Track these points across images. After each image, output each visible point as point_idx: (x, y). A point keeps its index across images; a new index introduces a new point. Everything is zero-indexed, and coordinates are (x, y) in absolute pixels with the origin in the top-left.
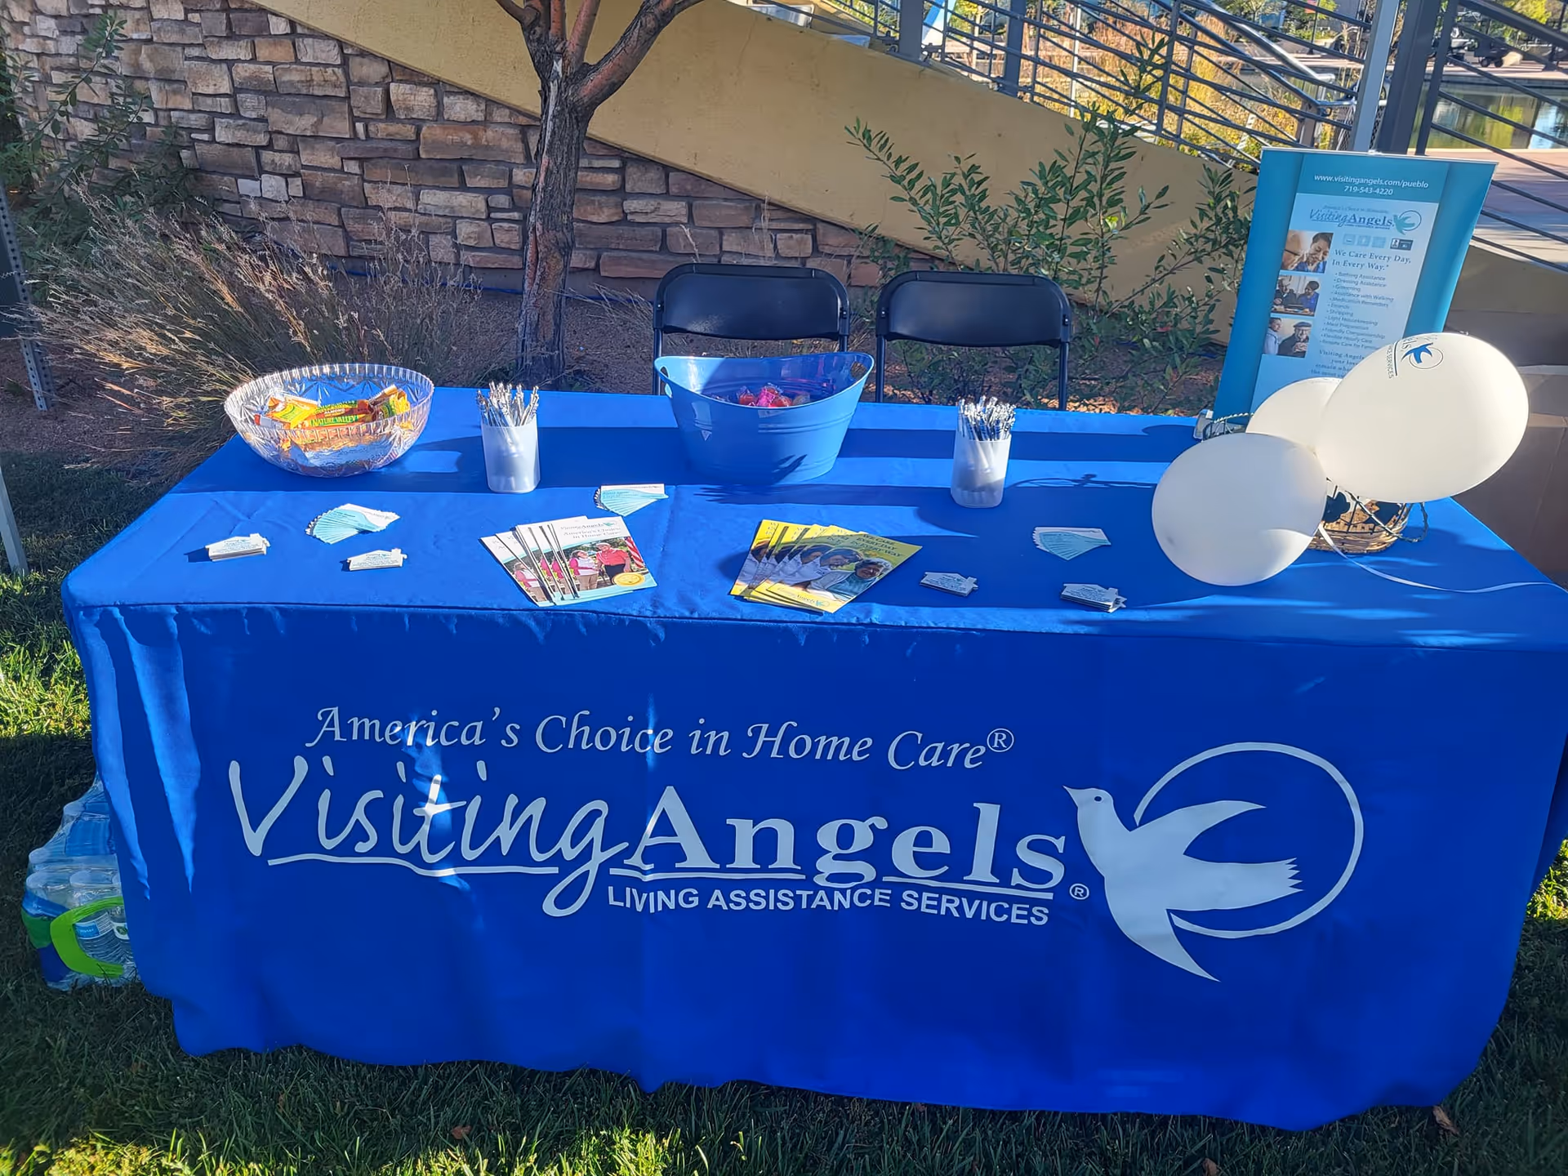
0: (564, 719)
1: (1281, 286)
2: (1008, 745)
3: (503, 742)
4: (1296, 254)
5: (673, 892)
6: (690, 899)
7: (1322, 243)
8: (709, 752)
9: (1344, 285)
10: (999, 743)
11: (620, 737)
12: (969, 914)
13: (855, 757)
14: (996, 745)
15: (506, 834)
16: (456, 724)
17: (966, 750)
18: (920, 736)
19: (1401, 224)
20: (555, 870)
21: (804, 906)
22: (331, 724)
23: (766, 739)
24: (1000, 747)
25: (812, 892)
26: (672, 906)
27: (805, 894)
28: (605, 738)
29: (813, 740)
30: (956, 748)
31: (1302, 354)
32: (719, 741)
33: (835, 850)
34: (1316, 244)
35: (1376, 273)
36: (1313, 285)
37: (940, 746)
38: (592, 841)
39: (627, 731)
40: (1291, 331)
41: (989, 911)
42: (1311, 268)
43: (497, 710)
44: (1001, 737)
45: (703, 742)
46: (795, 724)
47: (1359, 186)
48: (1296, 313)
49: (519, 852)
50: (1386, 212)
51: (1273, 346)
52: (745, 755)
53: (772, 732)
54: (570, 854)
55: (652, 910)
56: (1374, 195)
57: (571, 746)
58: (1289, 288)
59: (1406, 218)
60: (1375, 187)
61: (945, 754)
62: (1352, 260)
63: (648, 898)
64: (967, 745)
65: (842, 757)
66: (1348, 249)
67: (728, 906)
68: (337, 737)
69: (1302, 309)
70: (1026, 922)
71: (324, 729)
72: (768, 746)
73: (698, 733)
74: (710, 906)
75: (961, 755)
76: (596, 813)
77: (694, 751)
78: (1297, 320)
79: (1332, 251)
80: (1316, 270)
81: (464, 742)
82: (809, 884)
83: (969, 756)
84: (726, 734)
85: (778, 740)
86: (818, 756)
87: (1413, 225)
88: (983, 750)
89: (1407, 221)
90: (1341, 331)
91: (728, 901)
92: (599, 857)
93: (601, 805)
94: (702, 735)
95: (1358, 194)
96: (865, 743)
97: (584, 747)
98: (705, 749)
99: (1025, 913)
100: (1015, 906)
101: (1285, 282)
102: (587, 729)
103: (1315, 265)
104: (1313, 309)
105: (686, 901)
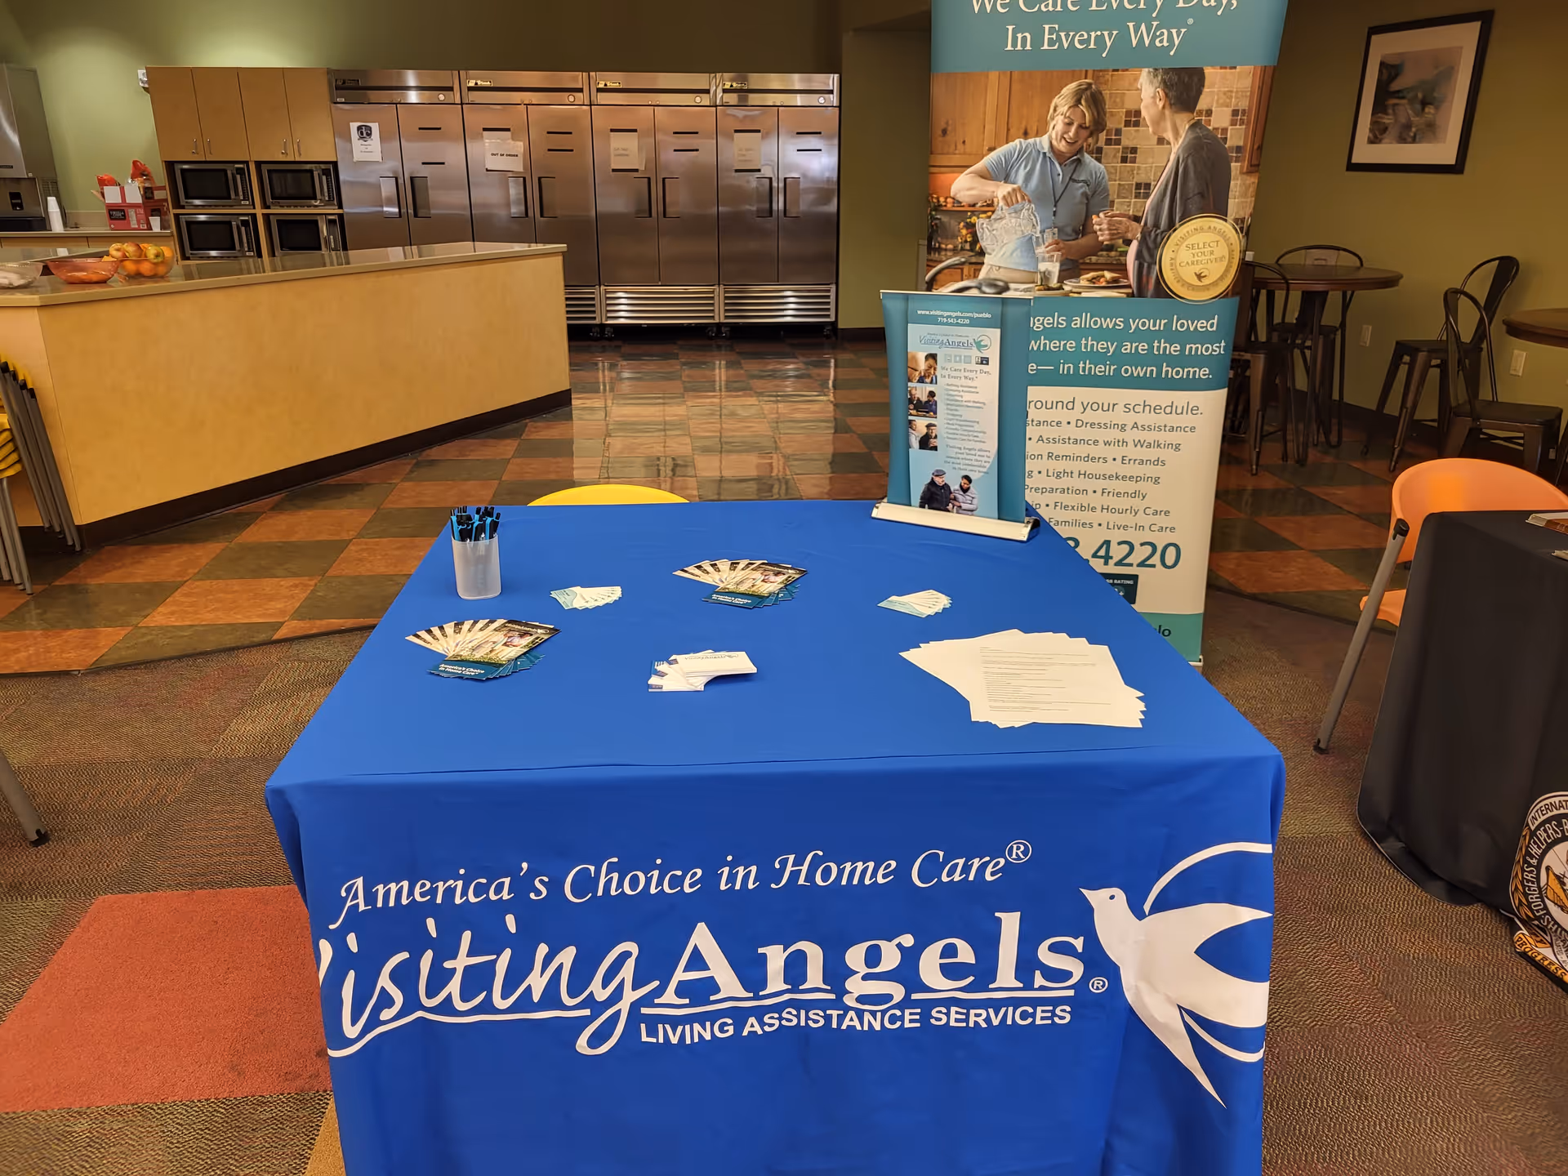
0: (592, 868)
1: (911, 395)
2: (1026, 856)
3: (532, 896)
4: (916, 370)
5: (708, 1024)
6: (725, 1028)
7: (931, 361)
8: (738, 887)
9: (951, 393)
10: (1017, 854)
11: (648, 881)
12: (996, 1022)
13: (881, 880)
14: (1014, 856)
15: (537, 982)
16: (484, 881)
17: (987, 863)
18: (941, 854)
19: (979, 346)
20: (587, 1012)
21: (834, 1025)
22: (356, 897)
23: (792, 868)
24: (1019, 858)
25: (842, 1012)
26: (708, 1036)
27: (835, 1013)
28: (634, 882)
29: (838, 867)
30: (976, 863)
31: (935, 448)
32: (747, 876)
33: (864, 970)
34: (928, 362)
35: (970, 383)
36: (932, 394)
37: (961, 862)
38: (623, 980)
39: (656, 873)
40: (925, 431)
41: (1014, 1016)
42: (928, 380)
43: (525, 865)
44: (1018, 848)
45: (732, 878)
46: (821, 853)
47: (947, 317)
48: (924, 416)
49: (551, 998)
50: (967, 336)
51: (915, 442)
52: (773, 886)
53: (799, 862)
54: (602, 995)
55: (688, 1041)
56: (958, 324)
57: (600, 893)
58: (916, 396)
59: (982, 341)
60: (957, 318)
61: (966, 869)
62: (954, 374)
63: (683, 1031)
64: (987, 859)
65: (867, 882)
66: (948, 366)
67: (763, 1030)
68: (362, 908)
69: (927, 412)
70: (1050, 1022)
71: (349, 904)
72: (795, 875)
73: (726, 870)
74: (745, 1033)
75: (982, 868)
76: (627, 954)
77: (723, 887)
78: (927, 421)
79: (938, 367)
80: (931, 382)
81: (493, 897)
82: (838, 1003)
83: (989, 869)
84: (754, 869)
85: (805, 868)
86: (844, 882)
87: (986, 346)
88: (1002, 861)
89: (982, 343)
90: (956, 429)
91: (762, 1024)
92: (630, 996)
93: (632, 947)
94: (730, 872)
95: (947, 324)
96: (889, 866)
97: (613, 893)
98: (734, 884)
99: (1049, 1014)
100: (1039, 1009)
101: (913, 392)
102: (615, 876)
103: (930, 378)
104: (935, 413)
105: (722, 1030)
